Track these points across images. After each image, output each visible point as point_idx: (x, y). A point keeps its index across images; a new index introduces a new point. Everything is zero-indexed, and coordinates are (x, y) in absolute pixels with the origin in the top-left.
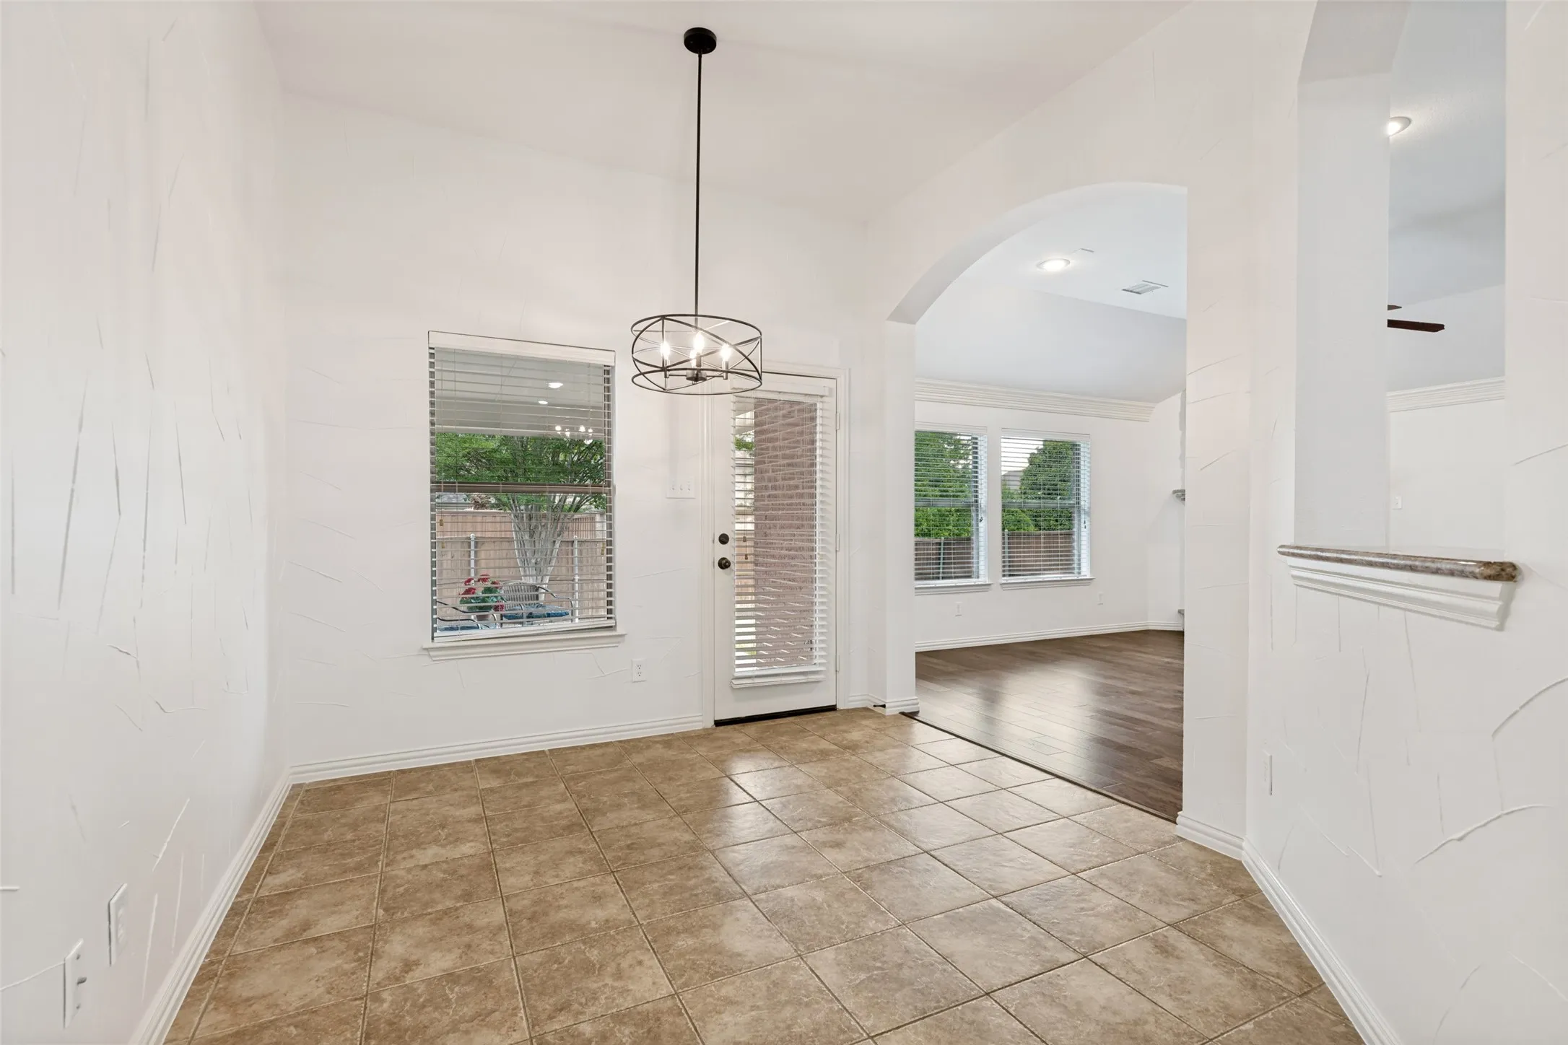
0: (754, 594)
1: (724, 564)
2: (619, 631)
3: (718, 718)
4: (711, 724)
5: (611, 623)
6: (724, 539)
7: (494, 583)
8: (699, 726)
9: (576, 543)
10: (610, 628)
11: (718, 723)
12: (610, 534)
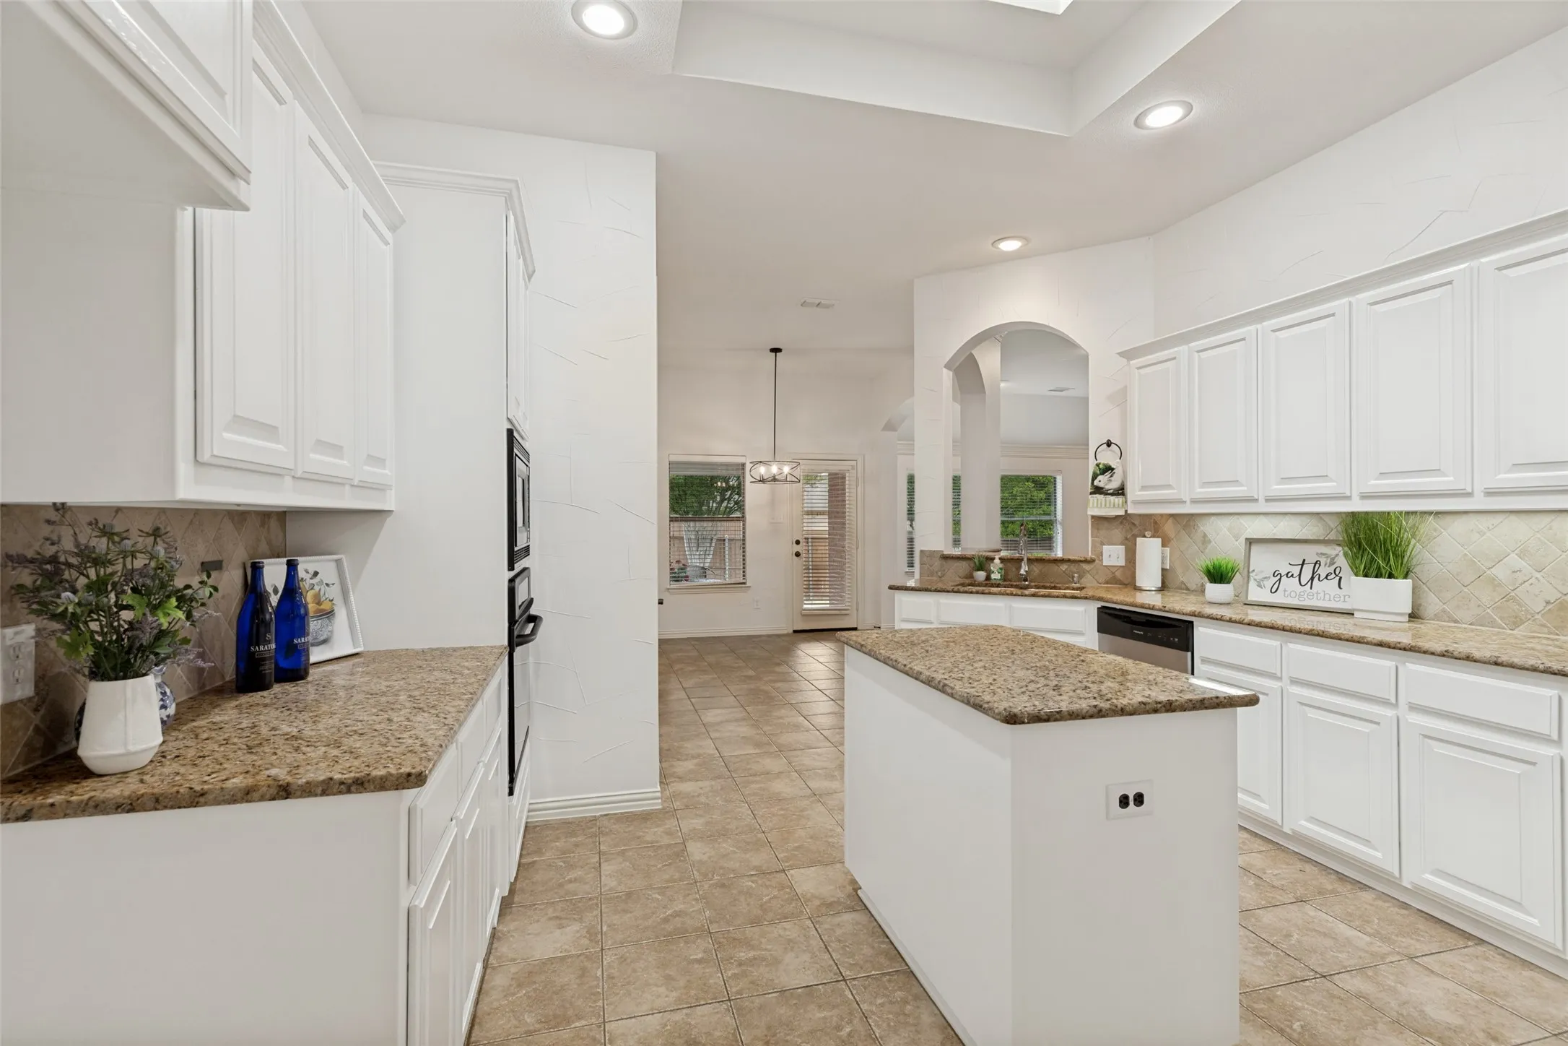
0: (829, 569)
1: (798, 554)
2: (748, 584)
3: (795, 629)
4: (791, 631)
5: (744, 581)
6: (798, 542)
7: (683, 565)
8: (785, 632)
9: (727, 541)
10: (744, 583)
11: (795, 632)
12: (744, 536)
